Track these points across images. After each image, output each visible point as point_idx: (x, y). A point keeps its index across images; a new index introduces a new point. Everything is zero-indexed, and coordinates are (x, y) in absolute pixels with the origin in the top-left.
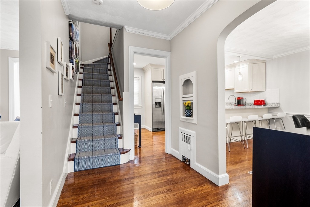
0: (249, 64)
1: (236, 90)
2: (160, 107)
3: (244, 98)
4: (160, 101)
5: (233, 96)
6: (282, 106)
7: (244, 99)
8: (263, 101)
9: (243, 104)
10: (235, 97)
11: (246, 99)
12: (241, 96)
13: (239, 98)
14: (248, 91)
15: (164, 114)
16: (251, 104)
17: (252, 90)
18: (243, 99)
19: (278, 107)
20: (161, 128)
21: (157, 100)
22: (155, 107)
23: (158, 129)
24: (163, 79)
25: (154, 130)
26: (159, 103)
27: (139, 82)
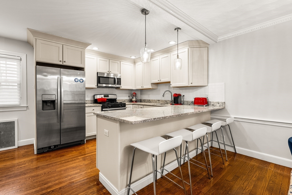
0: (188, 47)
1: (173, 84)
2: (54, 109)
3: (182, 94)
4: (54, 99)
5: (169, 91)
6: (229, 107)
7: (182, 96)
8: (206, 99)
9: (180, 102)
10: (171, 93)
11: (184, 96)
12: (178, 92)
13: (176, 94)
14: (187, 85)
15: (62, 121)
16: (190, 103)
17: (191, 84)
18: (180, 95)
19: (223, 109)
20: (57, 145)
21: (47, 97)
22: (43, 109)
23: (50, 147)
24: (62, 61)
25: (42, 151)
26: (53, 102)
27: (20, 65)
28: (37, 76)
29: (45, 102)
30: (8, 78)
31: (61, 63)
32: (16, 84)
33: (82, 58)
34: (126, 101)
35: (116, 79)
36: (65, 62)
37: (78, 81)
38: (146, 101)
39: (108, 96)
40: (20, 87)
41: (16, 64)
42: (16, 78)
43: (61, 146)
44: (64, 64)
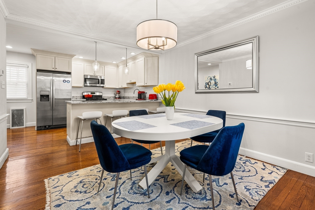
0: (144, 57)
1: (137, 84)
2: (49, 101)
4: (48, 94)
5: (138, 90)
8: (156, 95)
13: (140, 92)
18: (144, 92)
20: (51, 126)
21: (43, 93)
22: (41, 101)
23: (45, 127)
24: (54, 68)
25: (40, 128)
26: (48, 96)
27: (28, 71)
28: (37, 77)
29: (42, 96)
30: (20, 80)
31: (54, 70)
32: (25, 84)
33: (70, 65)
34: (111, 97)
35: (100, 80)
36: (56, 69)
37: (65, 82)
38: (127, 98)
39: (94, 93)
40: (27, 86)
41: (25, 70)
42: (25, 80)
43: (53, 127)
44: (56, 70)
